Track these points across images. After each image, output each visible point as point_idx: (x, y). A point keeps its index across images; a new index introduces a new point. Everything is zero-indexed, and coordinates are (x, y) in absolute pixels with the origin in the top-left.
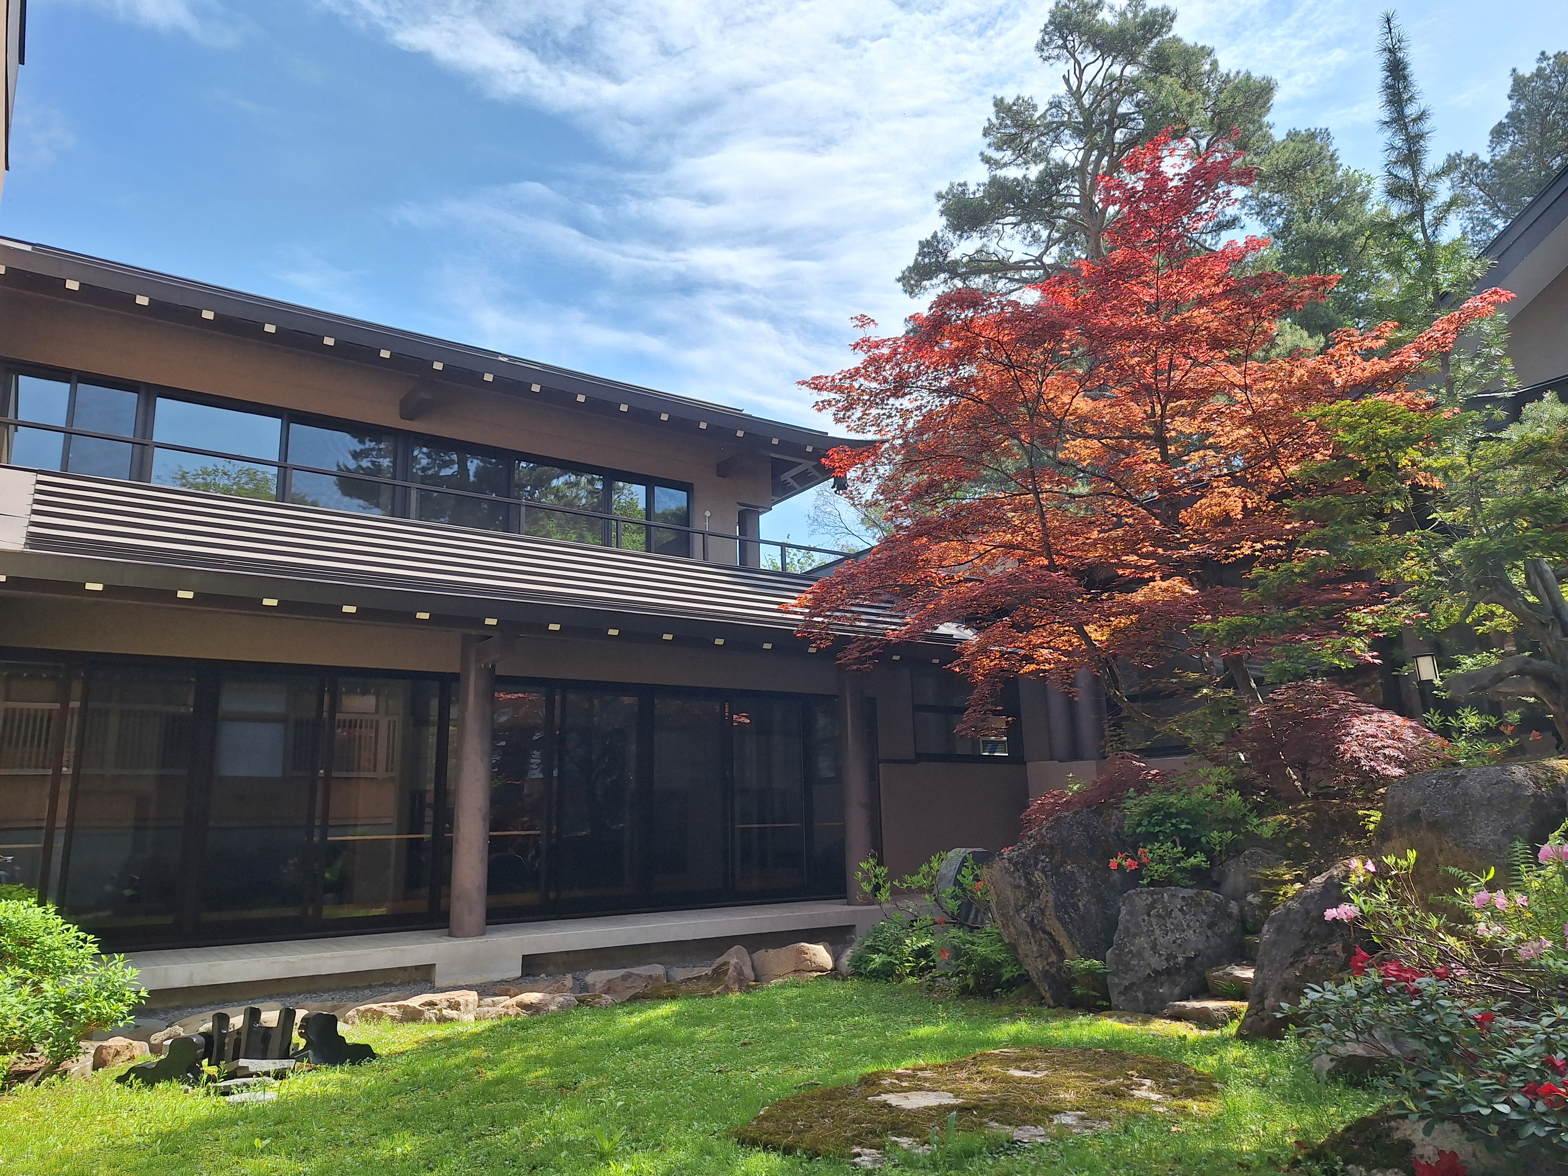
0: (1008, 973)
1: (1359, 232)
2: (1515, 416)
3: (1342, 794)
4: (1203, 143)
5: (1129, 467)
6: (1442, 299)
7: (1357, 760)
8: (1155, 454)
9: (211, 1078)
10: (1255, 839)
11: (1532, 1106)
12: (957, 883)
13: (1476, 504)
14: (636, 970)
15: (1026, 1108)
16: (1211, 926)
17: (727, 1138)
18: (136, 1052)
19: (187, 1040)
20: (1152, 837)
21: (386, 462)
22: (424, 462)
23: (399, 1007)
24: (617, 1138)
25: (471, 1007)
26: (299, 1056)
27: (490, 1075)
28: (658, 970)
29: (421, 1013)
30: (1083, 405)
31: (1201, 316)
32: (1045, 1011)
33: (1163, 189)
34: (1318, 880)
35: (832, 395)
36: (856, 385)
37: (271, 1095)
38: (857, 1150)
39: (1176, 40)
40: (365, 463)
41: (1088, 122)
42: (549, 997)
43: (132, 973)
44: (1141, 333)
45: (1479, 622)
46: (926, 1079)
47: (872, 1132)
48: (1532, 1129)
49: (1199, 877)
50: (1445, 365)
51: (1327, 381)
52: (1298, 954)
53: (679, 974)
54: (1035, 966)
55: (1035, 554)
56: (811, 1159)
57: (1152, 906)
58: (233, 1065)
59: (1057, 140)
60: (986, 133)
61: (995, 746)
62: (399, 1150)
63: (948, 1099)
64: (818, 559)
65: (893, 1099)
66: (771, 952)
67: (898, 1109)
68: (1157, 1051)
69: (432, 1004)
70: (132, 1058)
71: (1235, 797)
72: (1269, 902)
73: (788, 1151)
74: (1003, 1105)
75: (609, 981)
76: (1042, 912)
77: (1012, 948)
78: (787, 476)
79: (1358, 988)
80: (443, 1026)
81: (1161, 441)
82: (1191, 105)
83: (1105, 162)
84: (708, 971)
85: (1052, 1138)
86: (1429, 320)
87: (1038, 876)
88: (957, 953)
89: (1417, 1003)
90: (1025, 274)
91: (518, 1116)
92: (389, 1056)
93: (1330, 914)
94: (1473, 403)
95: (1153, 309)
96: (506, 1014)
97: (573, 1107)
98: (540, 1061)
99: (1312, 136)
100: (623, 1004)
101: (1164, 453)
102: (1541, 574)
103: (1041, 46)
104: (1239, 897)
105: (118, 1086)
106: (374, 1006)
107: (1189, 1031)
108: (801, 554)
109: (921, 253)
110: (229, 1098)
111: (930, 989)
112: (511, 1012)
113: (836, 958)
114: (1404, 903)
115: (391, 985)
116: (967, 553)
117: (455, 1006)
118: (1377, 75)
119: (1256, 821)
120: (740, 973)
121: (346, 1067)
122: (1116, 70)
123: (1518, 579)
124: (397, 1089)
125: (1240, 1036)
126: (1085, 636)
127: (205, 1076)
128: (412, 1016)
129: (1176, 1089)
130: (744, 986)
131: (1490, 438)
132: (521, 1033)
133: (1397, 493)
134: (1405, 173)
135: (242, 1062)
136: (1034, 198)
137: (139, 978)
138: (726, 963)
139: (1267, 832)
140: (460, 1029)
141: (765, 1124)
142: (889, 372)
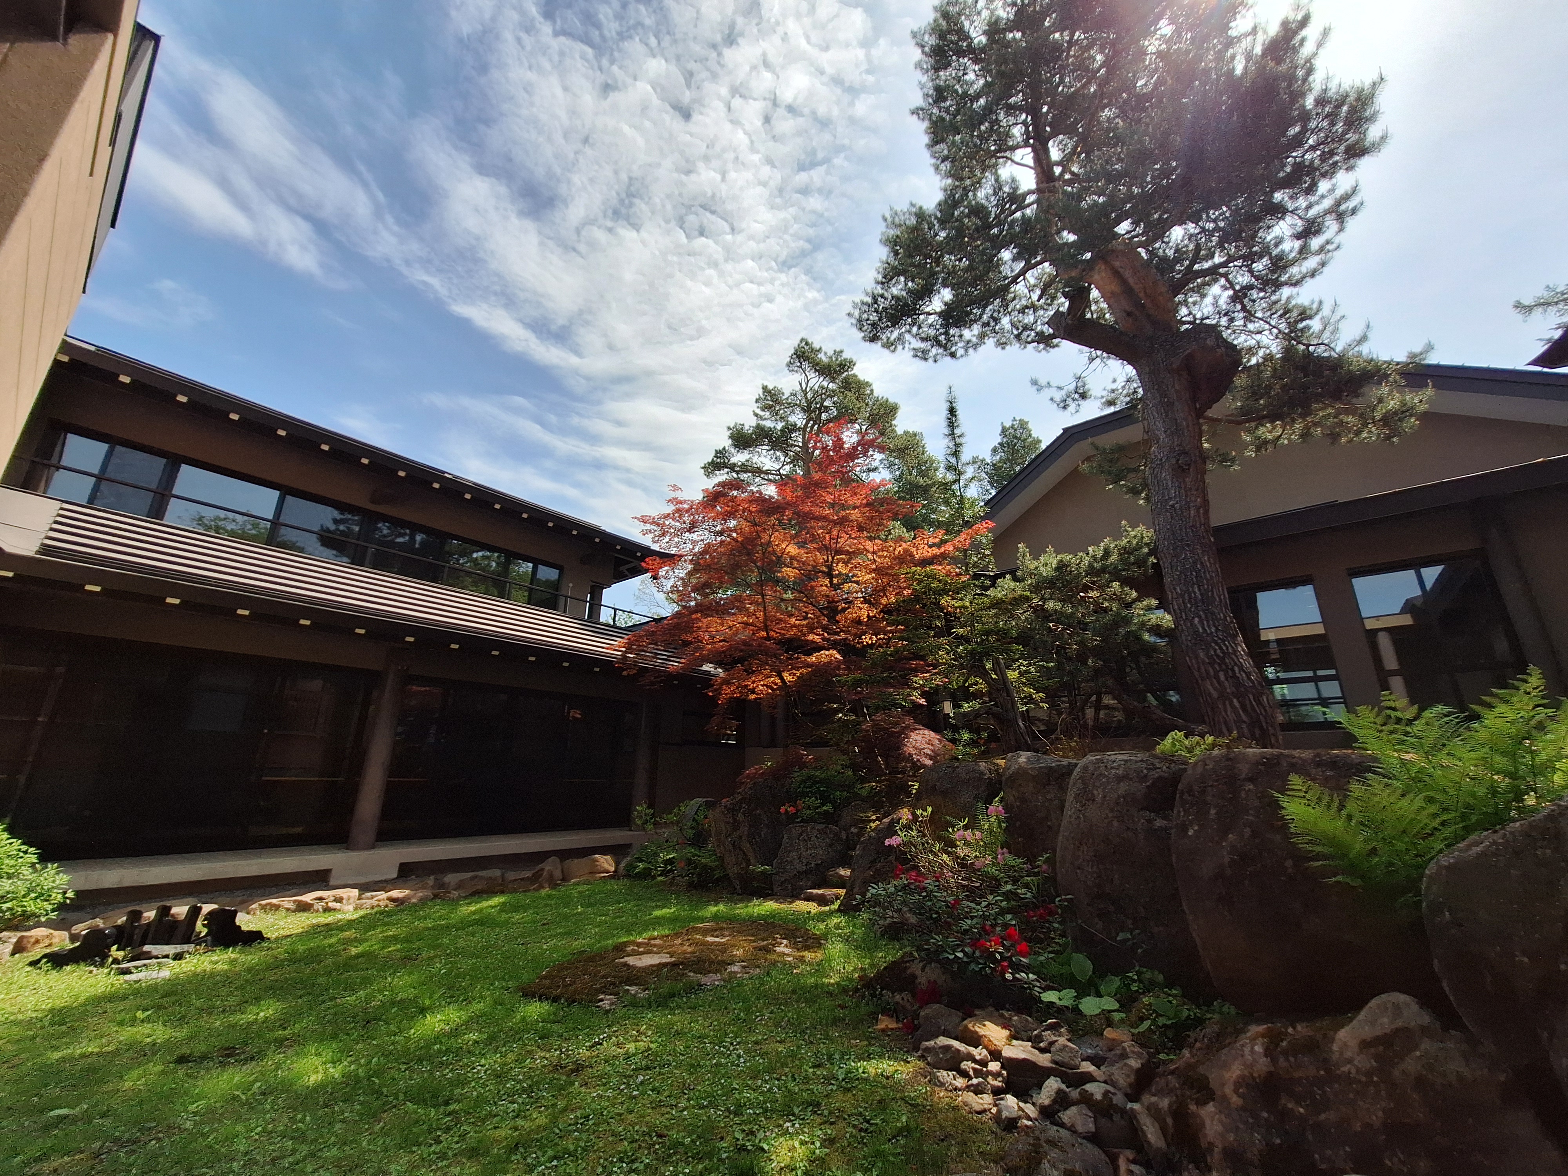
0: (717, 874)
1: (933, 484)
2: (993, 585)
3: (903, 773)
4: (864, 428)
5: (813, 588)
6: (967, 524)
7: (911, 755)
8: (827, 582)
9: (116, 961)
10: (857, 795)
11: (974, 953)
12: (694, 820)
13: (972, 626)
14: (480, 873)
15: (712, 962)
16: (831, 845)
17: (516, 992)
18: (55, 941)
19: (102, 931)
20: (804, 795)
21: (357, 529)
22: (385, 531)
23: (294, 901)
24: (436, 996)
25: (351, 901)
26: (198, 941)
27: (354, 951)
28: (496, 873)
29: (311, 905)
30: (793, 550)
31: (855, 515)
32: (736, 897)
33: (842, 447)
34: (886, 820)
35: (653, 527)
36: (667, 523)
37: (165, 973)
38: (602, 997)
39: (855, 376)
40: (342, 528)
41: (809, 406)
42: (412, 893)
43: (63, 879)
44: (825, 518)
45: (971, 686)
46: (655, 946)
47: (613, 984)
48: (973, 966)
49: (828, 818)
50: (965, 555)
51: (911, 555)
52: (873, 862)
53: (511, 875)
54: (733, 870)
55: (760, 629)
56: (569, 1005)
57: (801, 834)
58: (137, 951)
59: (793, 412)
60: (757, 401)
61: (729, 737)
62: (262, 1014)
63: (665, 959)
64: (636, 620)
65: (631, 961)
66: (576, 861)
67: (634, 967)
68: (793, 921)
69: (321, 899)
70: (50, 945)
71: (850, 773)
72: (860, 834)
73: (555, 1000)
74: (699, 961)
75: (461, 881)
76: (741, 837)
77: (721, 859)
78: (623, 568)
79: (895, 886)
80: (327, 914)
81: (830, 575)
82: (859, 408)
83: (816, 427)
84: (528, 874)
85: (725, 981)
86: (959, 532)
87: (740, 817)
88: (689, 862)
89: (924, 894)
90: (770, 477)
91: (366, 982)
92: (277, 939)
93: (887, 842)
94: (976, 577)
95: (832, 505)
96: (378, 906)
97: (410, 973)
98: (395, 939)
99: (915, 435)
100: (466, 898)
101: (831, 582)
102: (999, 664)
103: (789, 364)
104: (847, 829)
105: (29, 969)
106: (274, 901)
107: (813, 908)
108: (625, 615)
109: (716, 456)
110: (127, 977)
111: (671, 884)
112: (381, 903)
113: (617, 864)
114: (924, 836)
115: (295, 884)
116: (722, 625)
117: (339, 900)
118: (945, 413)
119: (859, 786)
120: (551, 876)
121: (238, 949)
122: (825, 384)
123: (989, 666)
124: (276, 965)
125: (839, 910)
126: (782, 678)
127: (110, 959)
128: (304, 908)
129: (800, 945)
130: (554, 885)
131: (982, 594)
132: (386, 919)
133: (939, 617)
134: (953, 460)
135: (147, 948)
136: (778, 439)
137: (69, 883)
138: (543, 870)
139: (864, 793)
140: (340, 917)
141: (544, 981)
142: (687, 518)
